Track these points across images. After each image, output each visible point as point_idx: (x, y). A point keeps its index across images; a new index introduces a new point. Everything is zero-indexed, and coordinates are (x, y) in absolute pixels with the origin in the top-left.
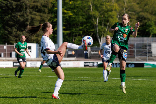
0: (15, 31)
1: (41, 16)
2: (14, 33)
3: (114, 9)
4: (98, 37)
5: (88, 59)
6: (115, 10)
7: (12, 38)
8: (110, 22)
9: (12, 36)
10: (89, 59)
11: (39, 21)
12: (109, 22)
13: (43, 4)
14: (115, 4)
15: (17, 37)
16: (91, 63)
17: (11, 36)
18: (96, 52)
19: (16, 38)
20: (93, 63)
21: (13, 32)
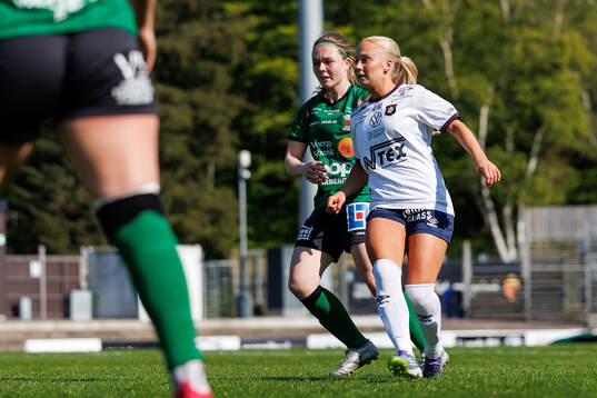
0: (65, 188)
1: (194, 106)
2: (61, 197)
3: (565, 59)
4: (489, 204)
5: (466, 323)
6: (574, 66)
7: (51, 222)
8: (549, 130)
9: (53, 213)
10: (472, 318)
11: (184, 131)
12: (544, 129)
13: (204, 43)
14: (566, 37)
15: (73, 217)
16: (494, 338)
17: (46, 211)
18: (489, 282)
19: (71, 224)
20: (502, 339)
21: (53, 191)
